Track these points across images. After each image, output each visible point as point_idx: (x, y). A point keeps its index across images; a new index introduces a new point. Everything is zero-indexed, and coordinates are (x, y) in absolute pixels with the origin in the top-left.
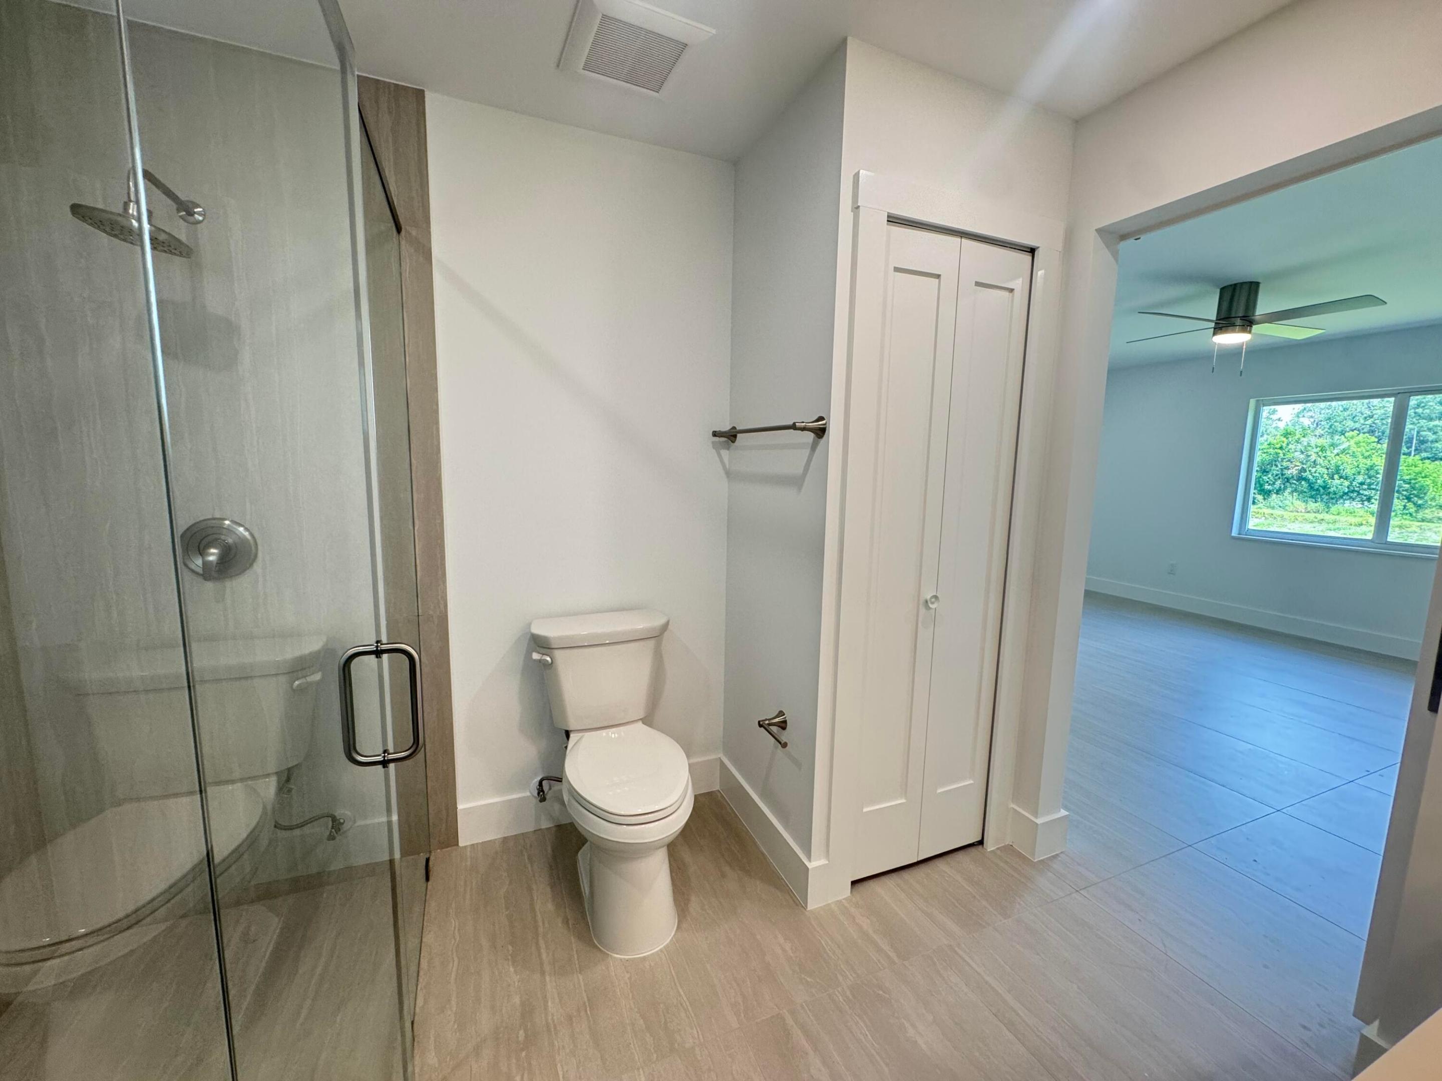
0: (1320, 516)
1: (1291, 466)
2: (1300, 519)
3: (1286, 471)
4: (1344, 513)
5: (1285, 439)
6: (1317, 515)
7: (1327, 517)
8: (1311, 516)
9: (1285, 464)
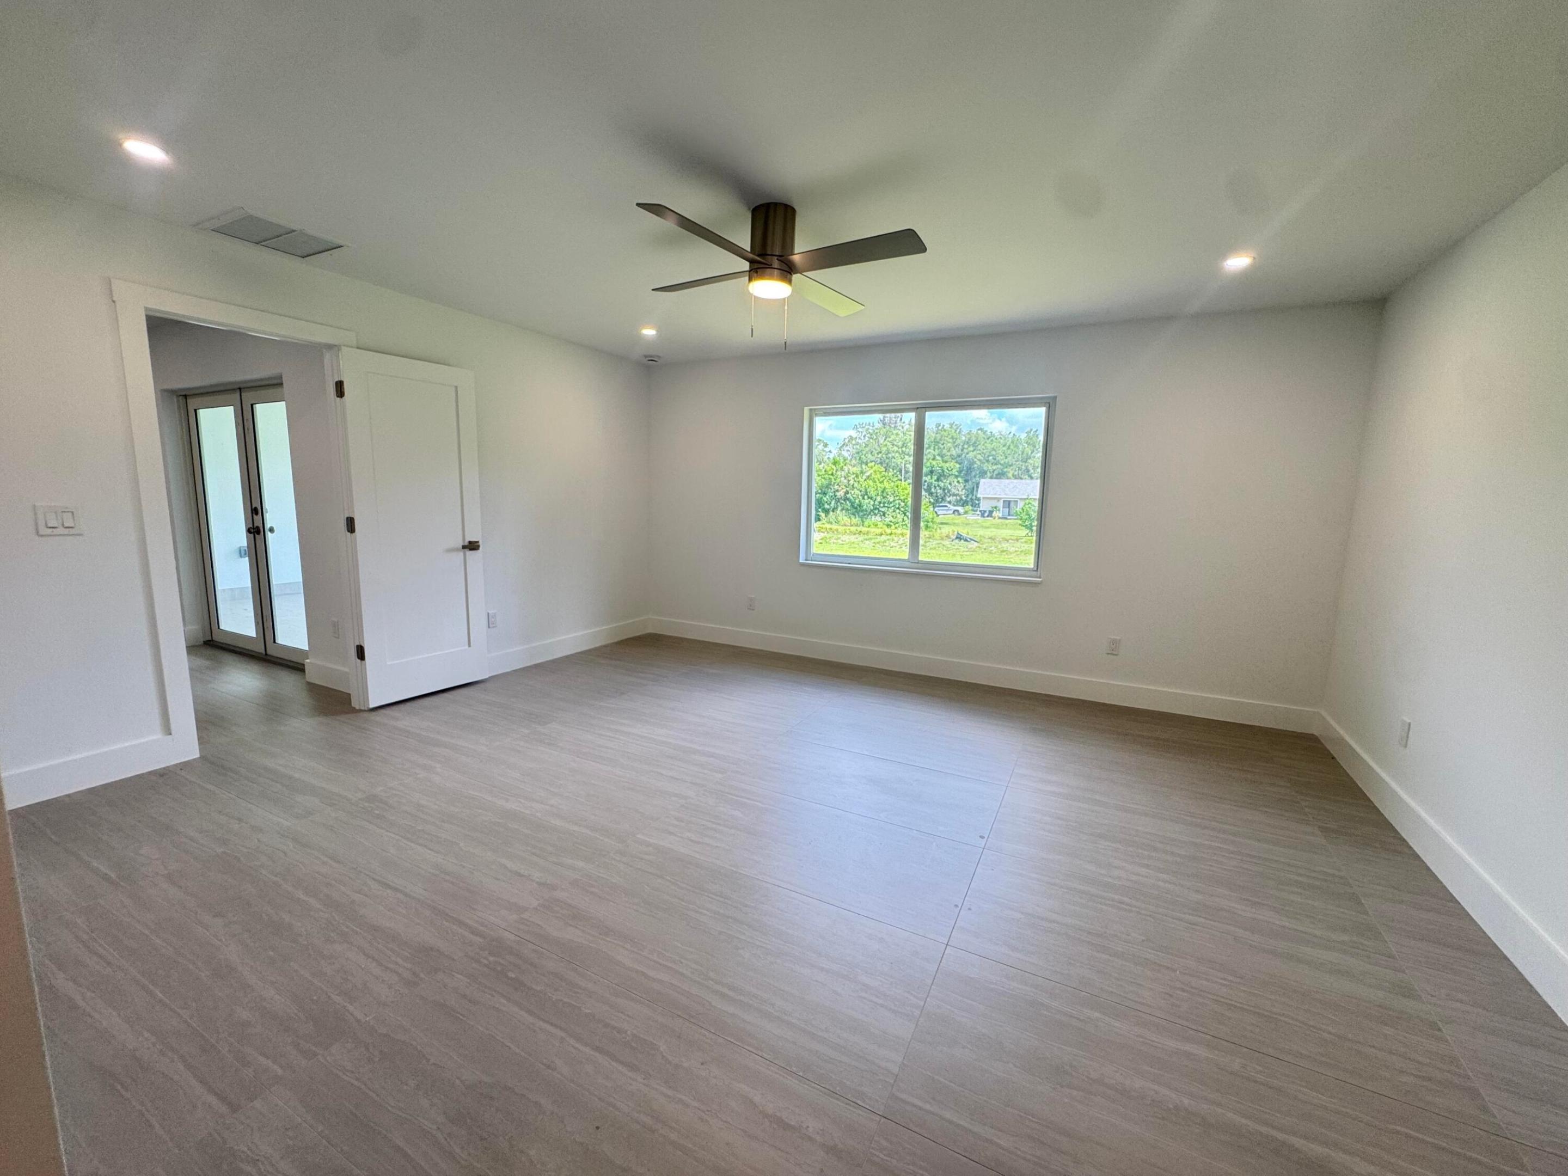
0: (859, 529)
1: (840, 489)
2: (848, 532)
3: (837, 494)
4: (872, 526)
5: (834, 467)
6: (856, 528)
7: (864, 529)
8: (853, 529)
9: (836, 487)
